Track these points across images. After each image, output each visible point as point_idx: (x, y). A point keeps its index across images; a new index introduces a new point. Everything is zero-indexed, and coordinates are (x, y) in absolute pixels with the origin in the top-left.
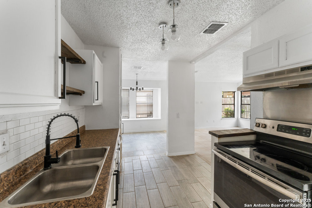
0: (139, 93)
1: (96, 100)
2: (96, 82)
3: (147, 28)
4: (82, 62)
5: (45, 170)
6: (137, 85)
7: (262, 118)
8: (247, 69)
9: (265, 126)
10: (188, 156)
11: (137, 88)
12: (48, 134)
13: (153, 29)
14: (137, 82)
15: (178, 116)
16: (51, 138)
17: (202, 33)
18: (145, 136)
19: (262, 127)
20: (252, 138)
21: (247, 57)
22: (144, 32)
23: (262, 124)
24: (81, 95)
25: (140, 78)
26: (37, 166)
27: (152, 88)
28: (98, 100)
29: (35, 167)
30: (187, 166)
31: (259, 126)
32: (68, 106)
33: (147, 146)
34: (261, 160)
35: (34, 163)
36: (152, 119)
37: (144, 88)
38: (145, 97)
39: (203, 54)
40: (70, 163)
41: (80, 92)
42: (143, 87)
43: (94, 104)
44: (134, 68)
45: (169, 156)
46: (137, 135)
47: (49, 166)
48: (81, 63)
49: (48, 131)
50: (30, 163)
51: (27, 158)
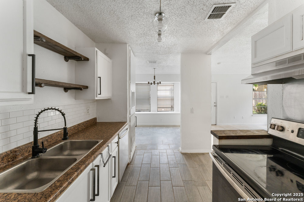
0: (160, 88)
1: (99, 94)
2: (99, 77)
3: (145, 20)
4: (83, 59)
5: (32, 158)
6: (155, 79)
7: (282, 118)
8: (255, 57)
9: (282, 129)
10: (203, 154)
11: (154, 82)
12: (35, 125)
13: (151, 21)
14: (155, 76)
15: (192, 111)
16: (39, 130)
17: (207, 19)
18: (164, 130)
19: (277, 129)
20: (268, 142)
21: (256, 41)
22: (143, 25)
23: (278, 126)
24: (81, 89)
25: (157, 72)
26: (29, 154)
27: (173, 82)
28: (100, 94)
29: (27, 155)
30: (198, 166)
31: (274, 129)
32: (74, 100)
33: (162, 140)
34: (277, 172)
35: (27, 151)
36: (173, 113)
37: (161, 83)
38: (169, 91)
39: (217, 43)
40: (66, 153)
41: (81, 87)
42: (160, 81)
43: (96, 98)
44: (149, 62)
45: (182, 152)
46: (156, 128)
47: (36, 156)
48: (81, 60)
49: (36, 123)
50: (21, 151)
51: (18, 146)
